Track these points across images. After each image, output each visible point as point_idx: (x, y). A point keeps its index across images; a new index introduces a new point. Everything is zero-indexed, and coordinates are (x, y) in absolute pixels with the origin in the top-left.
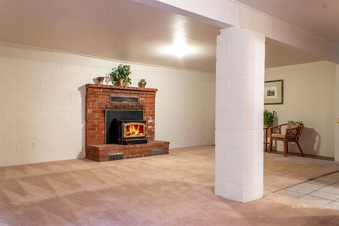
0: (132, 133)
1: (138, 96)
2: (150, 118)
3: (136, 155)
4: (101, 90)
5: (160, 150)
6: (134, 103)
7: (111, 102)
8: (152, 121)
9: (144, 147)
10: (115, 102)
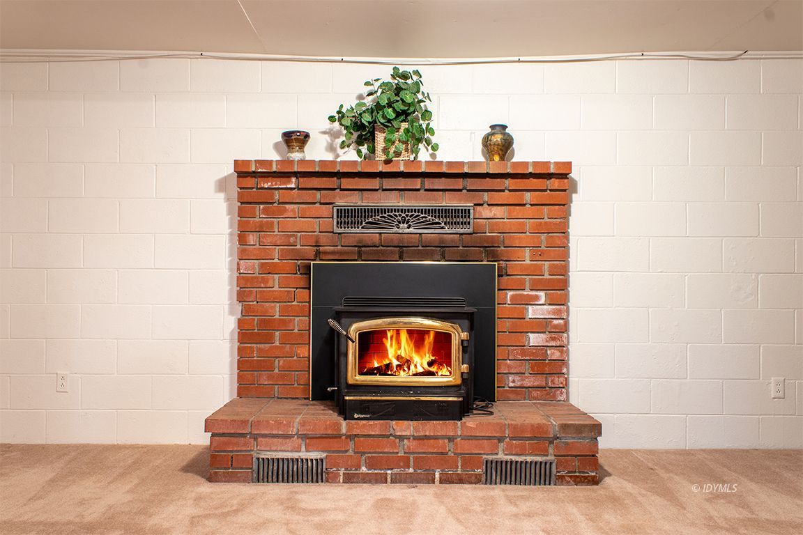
0: (395, 363)
1: (471, 202)
2: (537, 298)
3: (396, 471)
4: (290, 182)
5: (539, 459)
6: (447, 230)
7: (340, 230)
8: (554, 313)
9: (443, 437)
10: (354, 230)
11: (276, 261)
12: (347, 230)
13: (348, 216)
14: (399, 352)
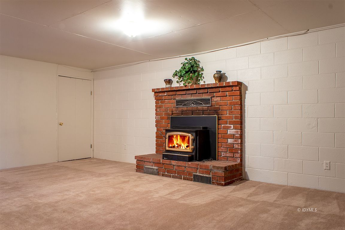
1: (210, 96)
2: (231, 127)
3: (173, 174)
4: (165, 94)
5: (207, 176)
9: (183, 166)
11: (164, 116)
12: (179, 107)
13: (179, 102)
14: (177, 142)
